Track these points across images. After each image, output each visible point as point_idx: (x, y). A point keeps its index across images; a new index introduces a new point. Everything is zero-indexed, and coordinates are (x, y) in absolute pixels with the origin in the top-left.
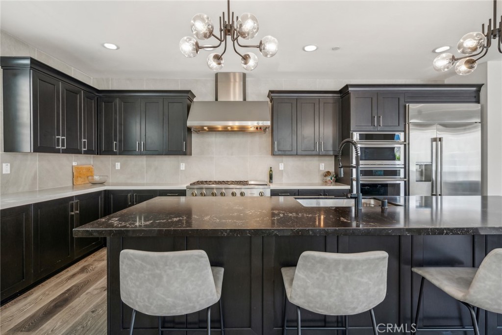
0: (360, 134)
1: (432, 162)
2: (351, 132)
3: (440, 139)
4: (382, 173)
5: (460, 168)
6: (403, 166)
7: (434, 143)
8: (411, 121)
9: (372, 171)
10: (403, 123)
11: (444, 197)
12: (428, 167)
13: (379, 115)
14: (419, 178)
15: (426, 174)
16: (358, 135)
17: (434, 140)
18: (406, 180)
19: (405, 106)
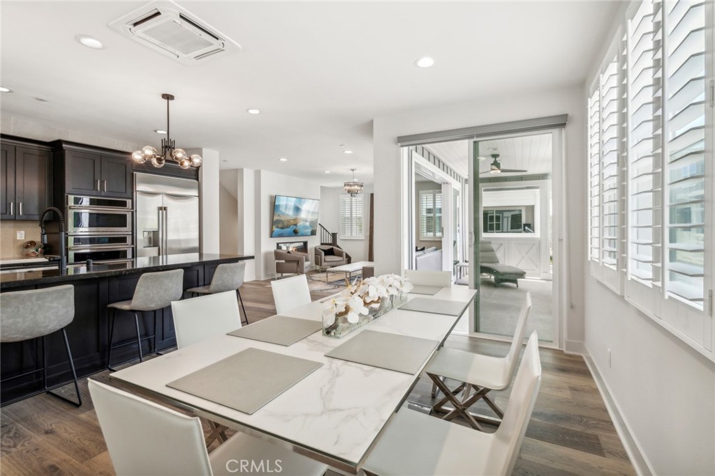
0: (90, 199)
1: (159, 229)
2: (66, 195)
3: (165, 209)
4: (107, 240)
5: (182, 236)
6: (131, 233)
7: (161, 211)
8: (137, 189)
9: (94, 238)
10: (131, 191)
11: (169, 256)
12: (156, 233)
13: (103, 179)
14: (147, 244)
15: (154, 241)
16: (88, 200)
17: (160, 209)
18: (134, 246)
19: (133, 174)
